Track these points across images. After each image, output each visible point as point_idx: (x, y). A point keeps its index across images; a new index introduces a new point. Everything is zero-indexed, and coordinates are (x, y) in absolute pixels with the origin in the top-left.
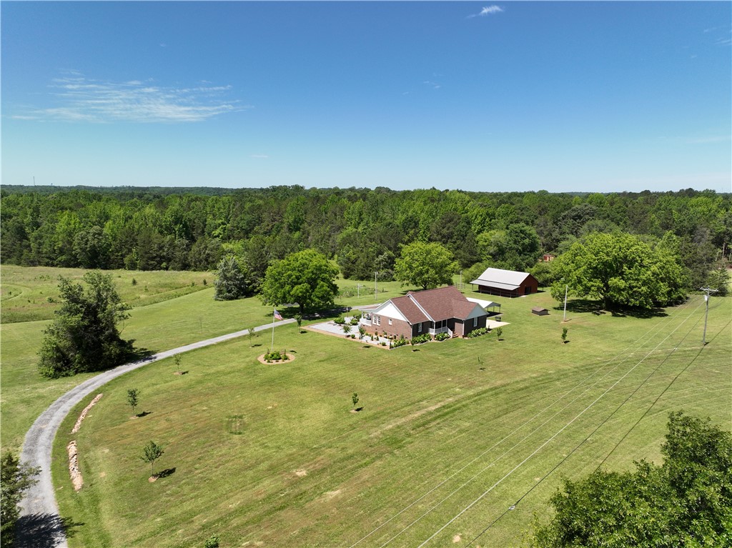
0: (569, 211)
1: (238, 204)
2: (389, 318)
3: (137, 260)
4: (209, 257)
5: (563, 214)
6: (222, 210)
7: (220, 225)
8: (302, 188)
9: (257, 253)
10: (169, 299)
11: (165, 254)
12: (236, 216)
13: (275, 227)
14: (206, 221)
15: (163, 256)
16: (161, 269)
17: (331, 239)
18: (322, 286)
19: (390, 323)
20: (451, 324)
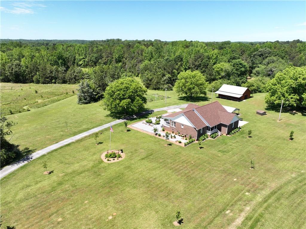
0: (257, 52)
1: (91, 49)
2: (181, 124)
3: (40, 78)
4: (76, 77)
5: (254, 53)
6: (82, 52)
7: (82, 59)
8: (121, 40)
9: (100, 77)
10: (53, 103)
11: (54, 75)
12: (90, 55)
13: (109, 60)
14: (75, 57)
15: (53, 76)
16: (52, 83)
17: (137, 66)
18: (138, 100)
19: (182, 127)
20: (219, 127)
